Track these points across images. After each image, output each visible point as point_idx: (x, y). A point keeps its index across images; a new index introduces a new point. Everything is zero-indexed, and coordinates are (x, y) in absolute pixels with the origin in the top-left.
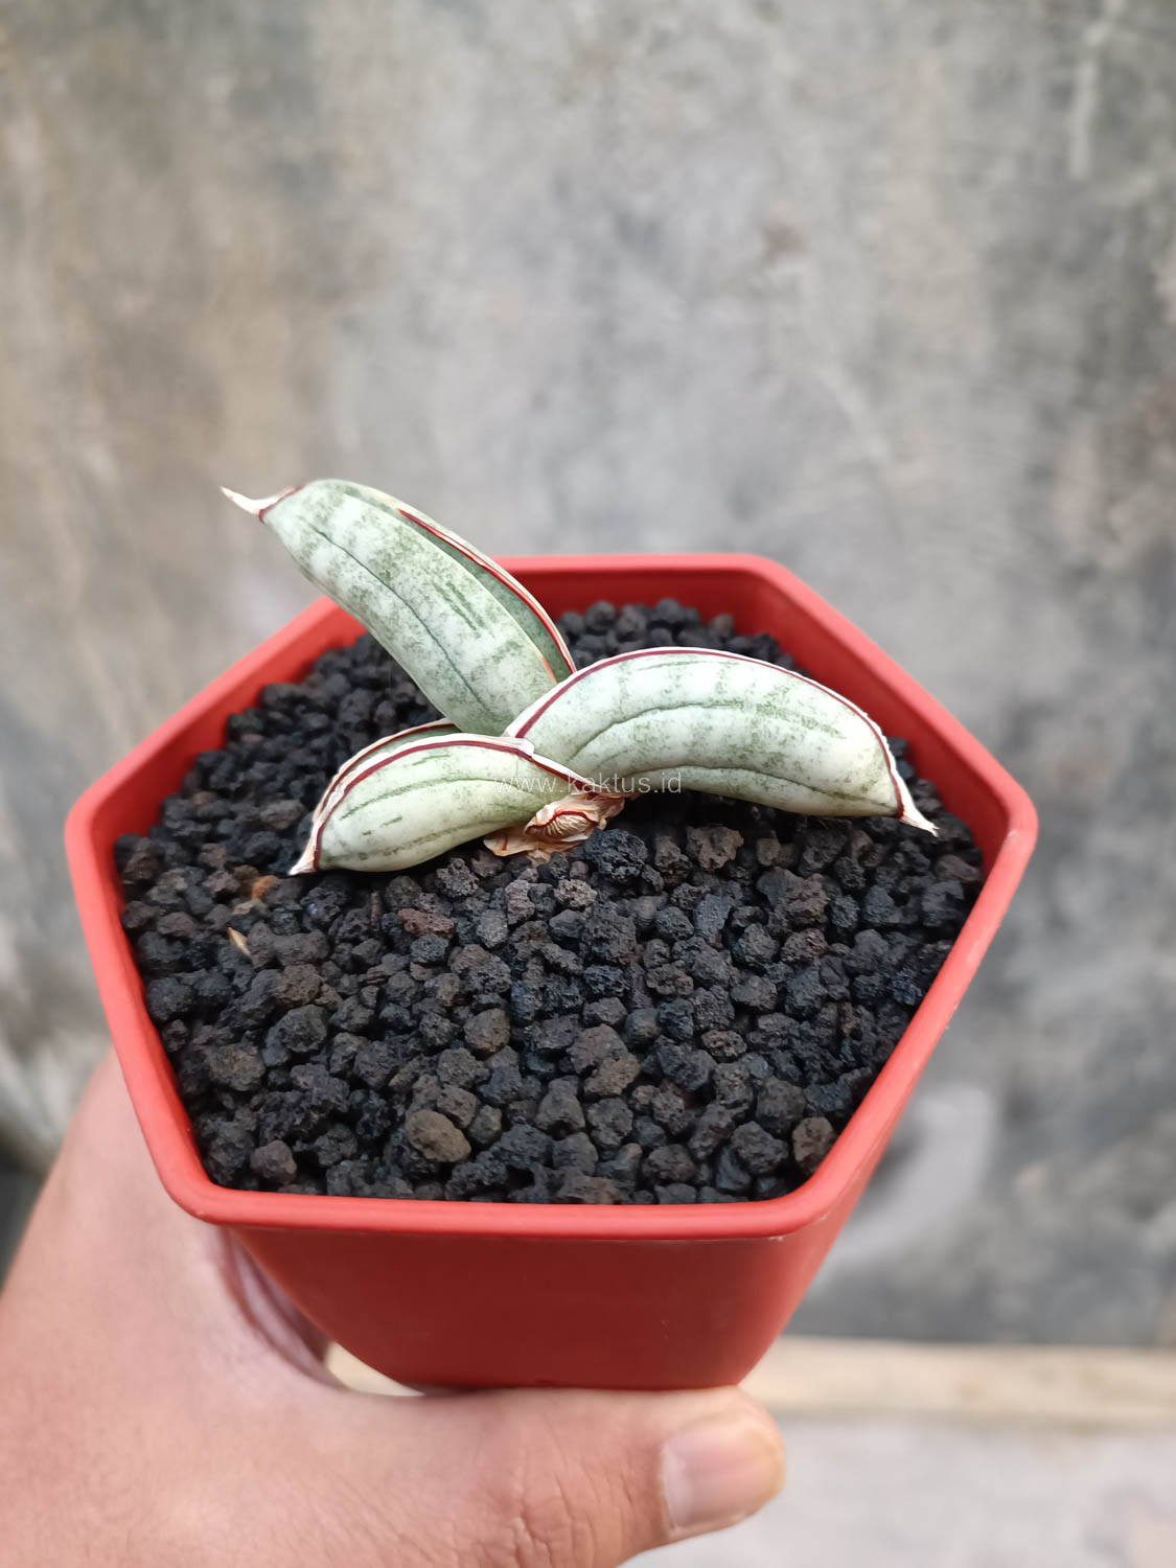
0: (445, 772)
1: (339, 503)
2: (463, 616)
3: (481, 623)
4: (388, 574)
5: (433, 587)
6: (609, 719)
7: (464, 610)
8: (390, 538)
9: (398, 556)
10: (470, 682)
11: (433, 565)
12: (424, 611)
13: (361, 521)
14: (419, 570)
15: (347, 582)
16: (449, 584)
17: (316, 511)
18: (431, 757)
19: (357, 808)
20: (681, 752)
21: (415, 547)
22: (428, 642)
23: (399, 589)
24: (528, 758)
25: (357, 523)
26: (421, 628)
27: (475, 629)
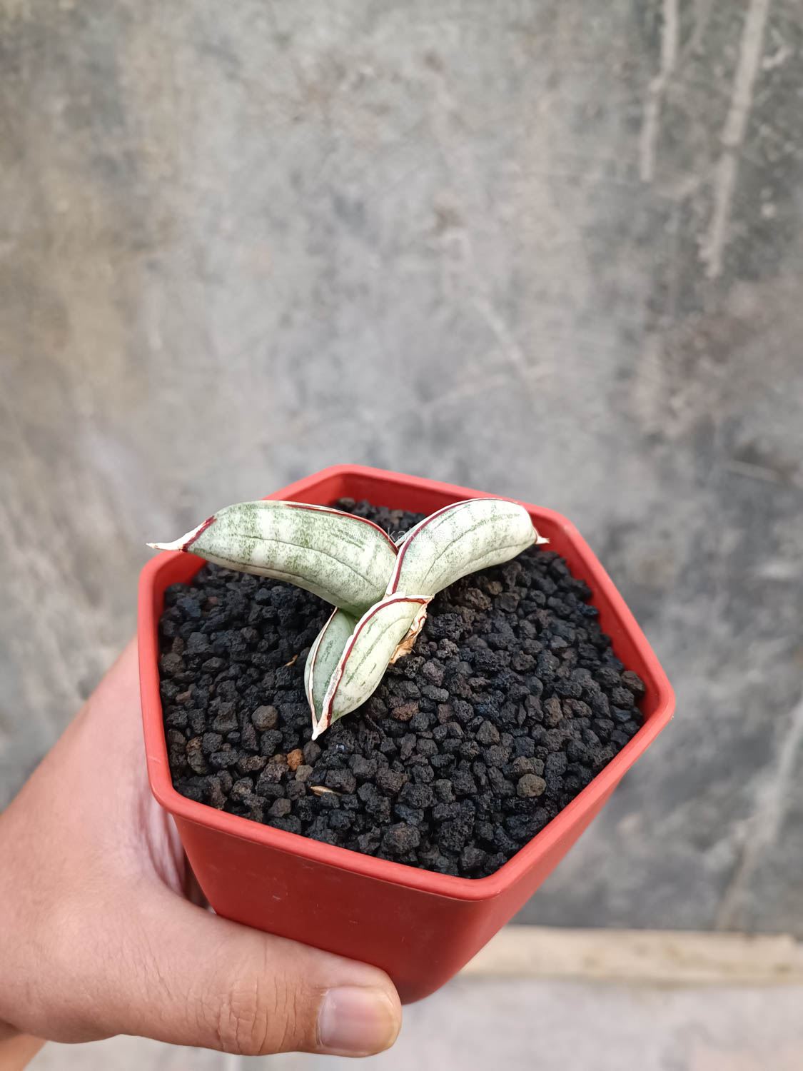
0: (381, 629)
1: (255, 516)
2: (353, 543)
3: (362, 543)
4: (307, 541)
5: (332, 536)
6: (433, 559)
7: (352, 540)
8: (297, 521)
9: (308, 529)
10: (367, 577)
11: (326, 525)
12: (333, 551)
13: (276, 519)
14: (321, 531)
15: (283, 557)
16: (339, 531)
17: (242, 526)
18: (371, 625)
19: (353, 674)
20: (468, 557)
21: (312, 520)
22: (340, 566)
23: (315, 546)
24: (406, 600)
25: (274, 522)
26: (335, 561)
27: (360, 547)
